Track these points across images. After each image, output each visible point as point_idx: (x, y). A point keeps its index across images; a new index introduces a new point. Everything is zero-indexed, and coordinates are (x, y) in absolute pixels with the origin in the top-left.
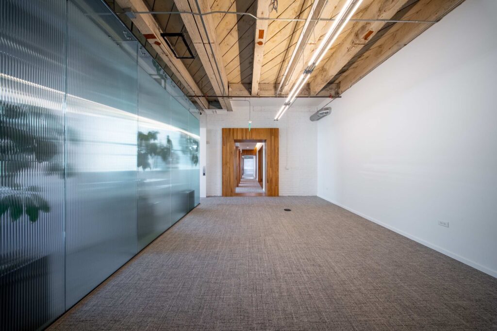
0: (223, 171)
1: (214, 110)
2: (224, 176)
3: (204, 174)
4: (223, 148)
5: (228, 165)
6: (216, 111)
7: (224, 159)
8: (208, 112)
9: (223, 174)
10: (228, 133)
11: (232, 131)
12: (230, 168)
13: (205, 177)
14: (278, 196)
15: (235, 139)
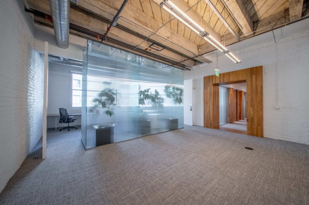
0: (204, 108)
1: (198, 65)
2: (205, 112)
3: (191, 110)
4: (204, 91)
5: (208, 104)
6: (199, 66)
7: (205, 99)
8: (195, 67)
9: (204, 110)
10: (208, 79)
11: (211, 77)
12: (209, 106)
13: (192, 112)
14: (262, 136)
15: (214, 83)
